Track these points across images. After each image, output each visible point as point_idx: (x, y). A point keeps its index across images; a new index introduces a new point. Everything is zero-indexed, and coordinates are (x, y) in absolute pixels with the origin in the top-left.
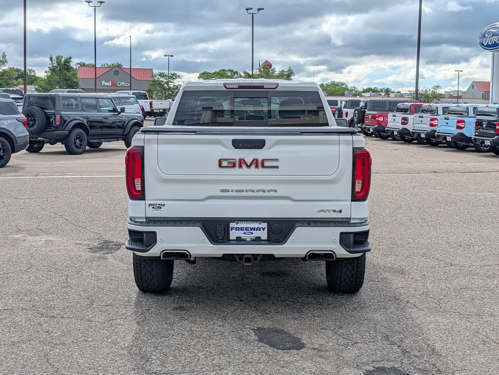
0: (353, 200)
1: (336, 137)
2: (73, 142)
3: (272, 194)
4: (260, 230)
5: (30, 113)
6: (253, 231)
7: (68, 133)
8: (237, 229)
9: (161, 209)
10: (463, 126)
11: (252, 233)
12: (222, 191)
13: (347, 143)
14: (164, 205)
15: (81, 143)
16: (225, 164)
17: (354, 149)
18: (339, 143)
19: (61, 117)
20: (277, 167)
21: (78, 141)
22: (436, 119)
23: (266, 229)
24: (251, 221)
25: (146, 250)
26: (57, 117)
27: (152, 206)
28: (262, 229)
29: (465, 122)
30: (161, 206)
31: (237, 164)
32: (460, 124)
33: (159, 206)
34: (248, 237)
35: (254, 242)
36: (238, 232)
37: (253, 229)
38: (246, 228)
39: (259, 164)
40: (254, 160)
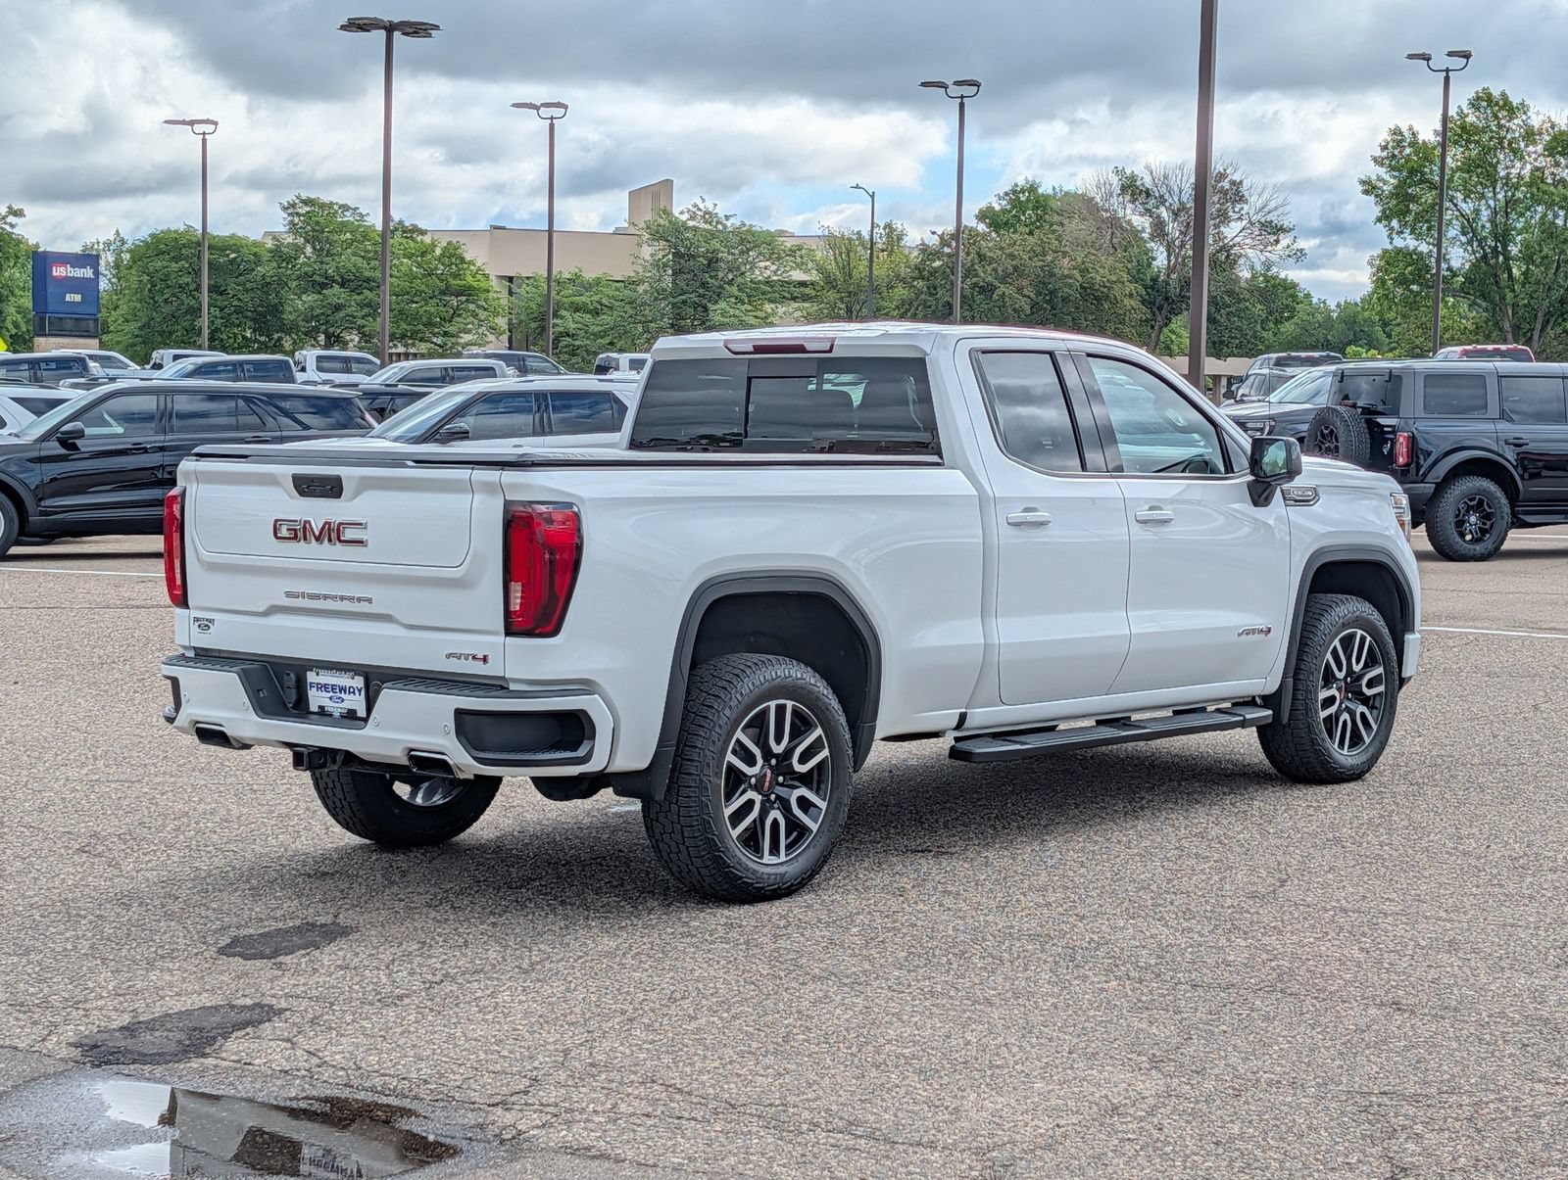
0: (508, 633)
1: (463, 473)
2: (1452, 519)
3: (364, 607)
4: (354, 693)
5: (1326, 428)
6: (343, 695)
7: (1432, 491)
8: (323, 687)
9: (209, 631)
11: (342, 700)
12: (289, 595)
13: (490, 488)
15: (1485, 524)
16: (284, 532)
17: (507, 504)
18: (471, 487)
19: (1413, 441)
20: (360, 542)
21: (1473, 519)
23: (363, 692)
24: (338, 670)
26: (1401, 440)
28: (357, 692)
30: (209, 624)
31: (300, 534)
33: (207, 623)
34: (336, 709)
35: (346, 721)
36: (320, 693)
37: (342, 689)
38: (332, 685)
39: (332, 533)
40: (326, 523)
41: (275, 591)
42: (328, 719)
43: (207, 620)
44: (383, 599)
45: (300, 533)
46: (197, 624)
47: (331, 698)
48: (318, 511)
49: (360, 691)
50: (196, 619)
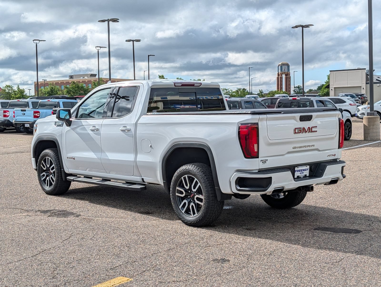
0: (339, 148)
3: (313, 148)
6: (304, 172)
8: (299, 171)
9: (266, 163)
10: (39, 115)
11: (303, 173)
12: (294, 148)
14: (267, 160)
16: (297, 131)
18: (336, 115)
20: (316, 131)
22: (8, 111)
23: (309, 170)
24: (303, 165)
25: (266, 190)
27: (262, 161)
29: (40, 113)
30: (266, 161)
32: (37, 114)
33: (265, 161)
34: (302, 175)
35: (304, 178)
36: (298, 173)
37: (304, 170)
38: (301, 170)
39: (310, 130)
40: (308, 127)
41: (290, 148)
42: (300, 179)
43: (265, 160)
44: (317, 145)
45: (302, 130)
46: (262, 162)
47: (300, 173)
48: (306, 125)
49: (308, 169)
50: (261, 161)
